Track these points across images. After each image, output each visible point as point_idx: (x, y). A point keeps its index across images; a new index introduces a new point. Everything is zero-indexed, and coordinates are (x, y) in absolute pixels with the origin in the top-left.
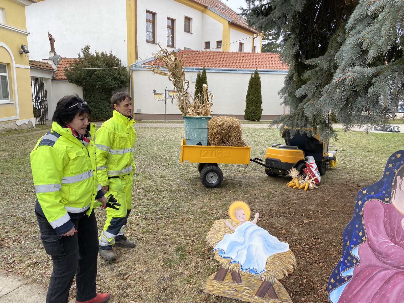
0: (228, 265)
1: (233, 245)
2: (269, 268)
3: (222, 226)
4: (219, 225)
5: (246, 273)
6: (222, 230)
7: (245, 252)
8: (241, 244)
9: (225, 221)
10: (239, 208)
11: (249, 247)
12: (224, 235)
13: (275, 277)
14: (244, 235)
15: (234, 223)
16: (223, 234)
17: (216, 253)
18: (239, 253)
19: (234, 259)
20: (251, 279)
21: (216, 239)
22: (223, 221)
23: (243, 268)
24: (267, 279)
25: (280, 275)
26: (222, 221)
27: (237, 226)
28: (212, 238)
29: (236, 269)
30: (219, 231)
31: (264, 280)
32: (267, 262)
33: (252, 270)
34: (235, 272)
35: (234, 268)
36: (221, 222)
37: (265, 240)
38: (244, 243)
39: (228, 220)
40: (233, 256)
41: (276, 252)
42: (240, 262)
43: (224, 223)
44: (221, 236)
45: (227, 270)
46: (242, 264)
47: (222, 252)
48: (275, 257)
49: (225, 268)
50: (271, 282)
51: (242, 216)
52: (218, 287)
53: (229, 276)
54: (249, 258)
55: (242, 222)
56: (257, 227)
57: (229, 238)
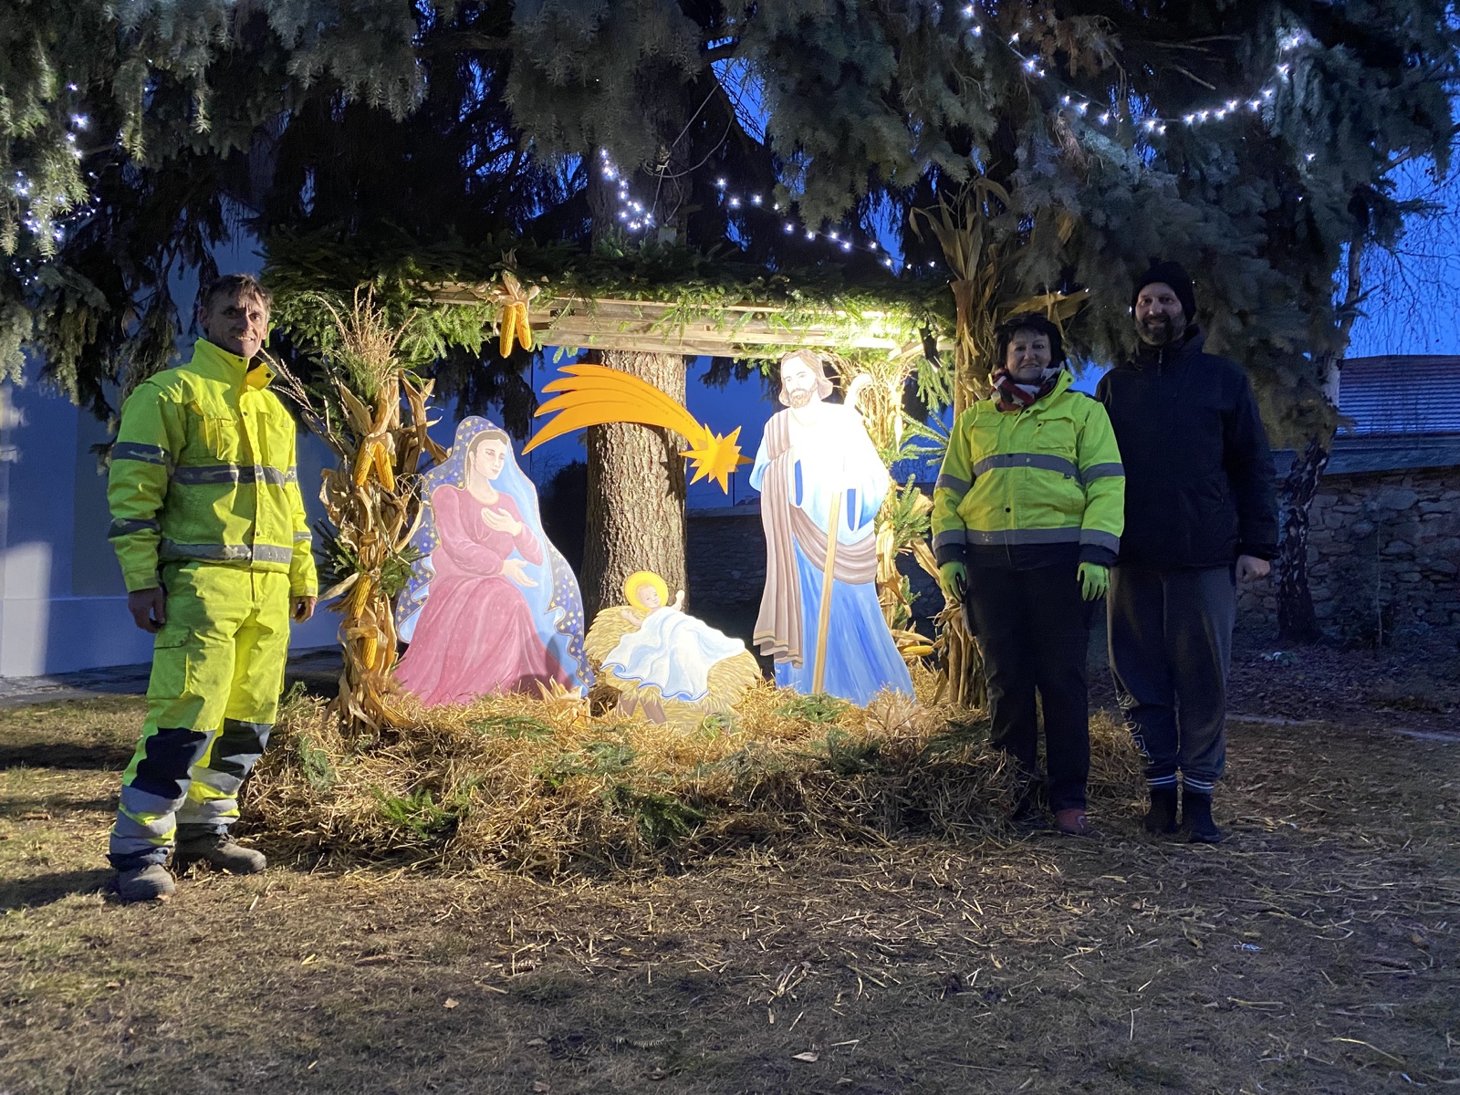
1: (640, 654)
2: (714, 687)
3: (615, 619)
5: (674, 700)
6: (615, 627)
7: (667, 662)
8: (658, 650)
10: (646, 585)
11: (672, 654)
14: (661, 633)
15: (638, 613)
17: (608, 672)
18: (655, 665)
19: (646, 679)
20: (685, 711)
23: (667, 694)
27: (645, 618)
29: (652, 697)
30: (610, 630)
32: (709, 677)
33: (683, 696)
34: (651, 703)
35: (647, 695)
37: (700, 638)
38: (661, 648)
39: (624, 607)
40: (645, 675)
41: (723, 657)
42: (657, 682)
43: (619, 614)
45: (635, 701)
46: (663, 686)
47: (620, 668)
48: (722, 664)
51: (653, 598)
53: (640, 712)
54: (675, 673)
55: (654, 609)
56: (683, 616)
57: (631, 641)
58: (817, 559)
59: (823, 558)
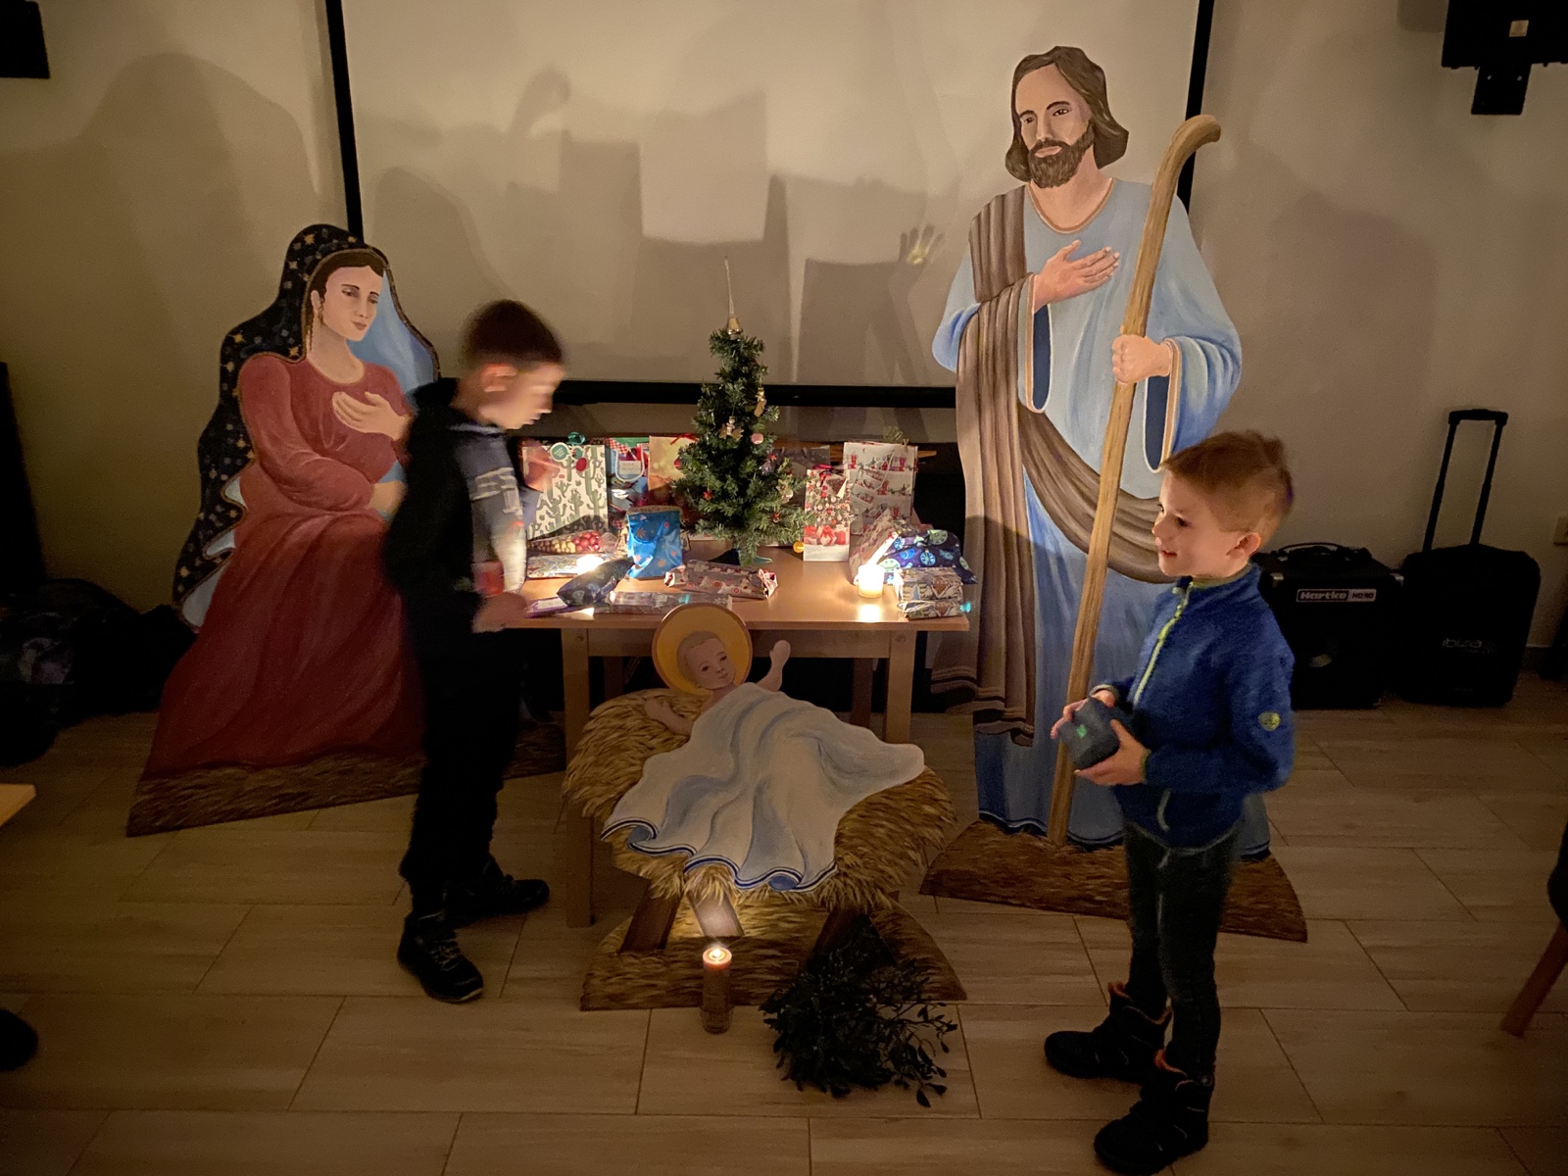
0: (677, 881)
1: (687, 797)
2: (849, 859)
3: (629, 723)
4: (616, 722)
5: (759, 894)
6: (631, 741)
7: (745, 811)
8: (725, 784)
9: (640, 702)
10: (701, 636)
11: (760, 790)
12: (644, 759)
13: (876, 886)
14: (735, 746)
15: (682, 702)
16: (640, 759)
17: (619, 841)
18: (720, 820)
19: (701, 851)
20: (783, 912)
21: (608, 784)
22: (633, 703)
23: (744, 877)
24: (847, 899)
25: (896, 877)
26: (626, 702)
27: (699, 715)
28: (592, 784)
29: (714, 888)
30: (618, 749)
31: (835, 908)
32: (839, 837)
33: (781, 880)
35: (703, 885)
36: (626, 706)
37: (823, 750)
39: (652, 692)
40: (695, 839)
41: (873, 791)
42: (725, 856)
43: (640, 709)
44: (633, 765)
45: (677, 900)
46: (739, 862)
47: (645, 830)
48: (870, 807)
49: (664, 896)
50: (862, 909)
51: (716, 664)
52: (643, 977)
53: (686, 922)
54: (765, 834)
55: (719, 693)
56: (785, 701)
57: (665, 770)
58: (1073, 526)
59: (1087, 523)
